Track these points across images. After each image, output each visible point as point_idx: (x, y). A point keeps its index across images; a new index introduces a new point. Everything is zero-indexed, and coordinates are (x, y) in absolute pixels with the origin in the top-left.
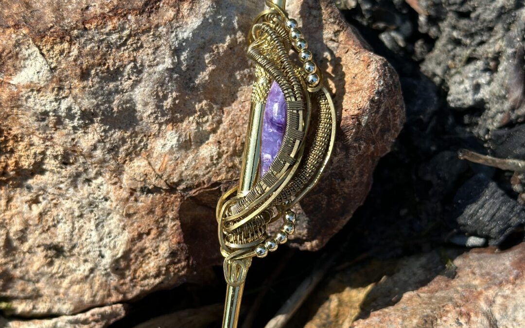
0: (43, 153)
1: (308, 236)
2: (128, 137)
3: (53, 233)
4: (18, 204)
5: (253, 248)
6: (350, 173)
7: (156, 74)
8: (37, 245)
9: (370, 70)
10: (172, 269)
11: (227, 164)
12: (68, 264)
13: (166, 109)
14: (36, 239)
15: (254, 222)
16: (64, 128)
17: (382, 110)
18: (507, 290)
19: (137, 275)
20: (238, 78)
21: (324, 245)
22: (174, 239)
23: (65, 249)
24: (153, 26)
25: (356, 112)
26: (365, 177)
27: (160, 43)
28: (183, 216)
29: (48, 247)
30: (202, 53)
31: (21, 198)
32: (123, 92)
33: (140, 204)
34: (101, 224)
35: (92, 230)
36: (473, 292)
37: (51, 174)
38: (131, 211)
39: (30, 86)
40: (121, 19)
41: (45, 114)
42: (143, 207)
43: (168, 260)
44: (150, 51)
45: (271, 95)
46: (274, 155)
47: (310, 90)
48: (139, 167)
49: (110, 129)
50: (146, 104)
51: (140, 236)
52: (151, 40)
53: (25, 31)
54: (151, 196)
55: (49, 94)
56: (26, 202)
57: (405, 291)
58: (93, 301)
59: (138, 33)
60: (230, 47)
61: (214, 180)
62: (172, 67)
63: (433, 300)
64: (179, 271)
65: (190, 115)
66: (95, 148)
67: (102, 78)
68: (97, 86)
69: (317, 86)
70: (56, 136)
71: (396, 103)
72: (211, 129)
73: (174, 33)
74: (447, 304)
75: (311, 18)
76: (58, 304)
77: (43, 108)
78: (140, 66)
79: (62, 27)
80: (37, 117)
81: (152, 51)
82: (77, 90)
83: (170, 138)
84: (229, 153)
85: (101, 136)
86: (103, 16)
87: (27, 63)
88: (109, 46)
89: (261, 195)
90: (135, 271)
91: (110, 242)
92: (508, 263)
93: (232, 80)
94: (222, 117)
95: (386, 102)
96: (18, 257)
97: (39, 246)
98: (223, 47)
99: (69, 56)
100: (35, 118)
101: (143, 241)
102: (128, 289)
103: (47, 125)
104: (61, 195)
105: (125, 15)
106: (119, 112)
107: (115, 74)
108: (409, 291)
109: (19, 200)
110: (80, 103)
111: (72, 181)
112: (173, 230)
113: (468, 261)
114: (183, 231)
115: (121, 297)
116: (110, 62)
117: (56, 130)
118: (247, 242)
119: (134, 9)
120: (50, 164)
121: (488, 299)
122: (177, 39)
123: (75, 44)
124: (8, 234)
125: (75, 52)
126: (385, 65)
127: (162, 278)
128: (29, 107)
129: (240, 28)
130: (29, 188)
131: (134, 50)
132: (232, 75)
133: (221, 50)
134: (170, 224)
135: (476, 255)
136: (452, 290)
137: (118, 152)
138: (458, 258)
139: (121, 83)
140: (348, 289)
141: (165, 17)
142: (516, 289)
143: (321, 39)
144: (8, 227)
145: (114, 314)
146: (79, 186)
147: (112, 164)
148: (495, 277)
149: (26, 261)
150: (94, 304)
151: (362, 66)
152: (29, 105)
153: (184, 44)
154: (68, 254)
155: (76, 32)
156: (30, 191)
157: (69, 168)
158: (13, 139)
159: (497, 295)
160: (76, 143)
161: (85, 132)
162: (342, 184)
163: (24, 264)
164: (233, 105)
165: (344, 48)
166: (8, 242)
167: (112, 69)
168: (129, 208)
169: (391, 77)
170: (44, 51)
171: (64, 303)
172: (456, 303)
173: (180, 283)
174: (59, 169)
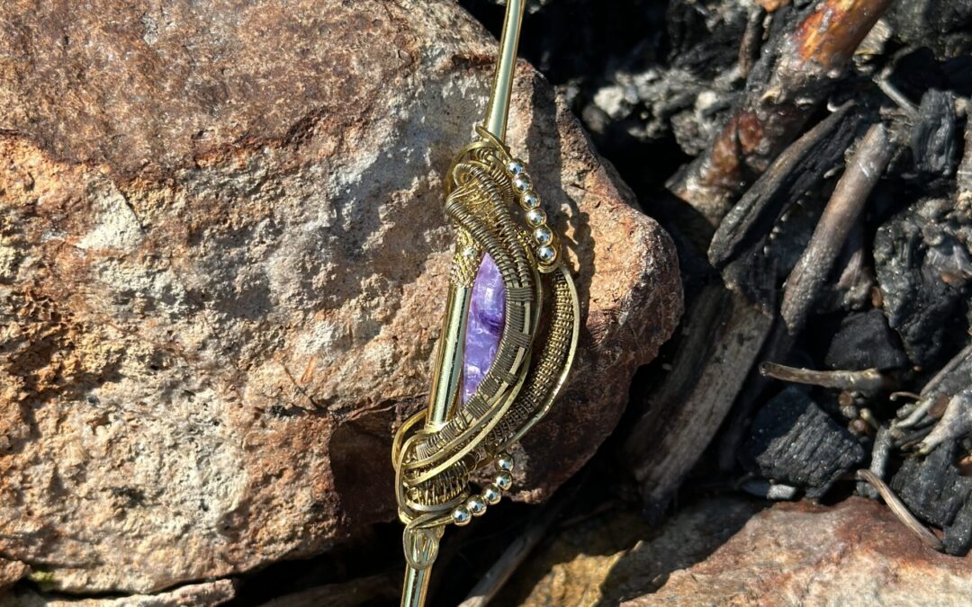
0: (122, 352)
1: (527, 483)
2: (256, 329)
3: (127, 471)
4: (76, 425)
5: (449, 512)
6: (597, 391)
7: (303, 236)
8: (101, 488)
9: (634, 240)
10: (313, 529)
11: (406, 373)
12: (148, 518)
13: (317, 288)
14: (100, 479)
15: (452, 472)
16: (157, 316)
17: (649, 302)
18: (828, 574)
19: (258, 537)
20: (428, 240)
21: (551, 495)
22: (320, 485)
23: (146, 494)
24: (302, 165)
25: (611, 305)
26: (618, 397)
27: (312, 189)
28: (334, 449)
29: (119, 492)
30: (375, 204)
31: (80, 415)
32: (251, 263)
33: (269, 432)
34: (205, 460)
35: (190, 469)
36: (777, 575)
37: (131, 382)
38: (255, 442)
39: (108, 253)
40: (254, 154)
41: (130, 294)
42: (273, 436)
43: (308, 516)
44: (296, 201)
45: (482, 276)
46: (485, 369)
47: (541, 269)
48: (270, 375)
49: (228, 318)
50: (285, 281)
51: (267, 479)
52: (297, 184)
53: (104, 169)
54: (287, 419)
55: (136, 265)
56: (88, 423)
57: (673, 568)
58: (186, 575)
59: (278, 175)
60: (418, 195)
61: (385, 396)
62: (328, 225)
63: (716, 587)
64: (324, 533)
65: (351, 296)
66: (204, 346)
67: (219, 242)
68: (212, 253)
69: (552, 264)
70: (142, 326)
71: (672, 289)
72: (383, 319)
73: (334, 175)
74: (737, 595)
75: (544, 150)
76: (128, 577)
77: (126, 285)
78: (279, 223)
79: (162, 164)
80: (116, 298)
81: (299, 201)
82: (181, 260)
83: (321, 332)
84: (409, 355)
85: (214, 329)
86: (226, 148)
87: (104, 217)
88: (233, 194)
89: (463, 431)
90: (256, 531)
91: (219, 487)
92: (830, 530)
93: (418, 243)
94: (400, 299)
95: (656, 289)
96: (70, 505)
97: (104, 490)
98: (407, 195)
99: (171, 209)
100: (112, 299)
101: (271, 487)
102: (243, 558)
103: (130, 311)
104: (144, 414)
105: (260, 147)
106: (244, 292)
107: (241, 236)
108: (679, 568)
109: (76, 420)
110: (184, 280)
111: (163, 394)
112: (317, 471)
113: (769, 522)
114: (333, 473)
115: (230, 569)
116: (234, 217)
117: (143, 318)
118: (440, 501)
119: (274, 139)
120: (131, 368)
121: (798, 586)
122: (338, 184)
123: (180, 190)
124: (56, 470)
125: (180, 202)
126: (656, 232)
127: (297, 542)
128: (104, 283)
129: (434, 165)
130: (94, 401)
131: (271, 199)
132: (418, 236)
133: (404, 200)
134: (314, 462)
135: (782, 514)
136: (745, 570)
137: (239, 351)
138: (754, 517)
139: (249, 249)
140: (580, 556)
141: (321, 151)
142: (841, 572)
143: (557, 184)
144: (57, 460)
145: (217, 595)
146: (174, 402)
147: (229, 371)
148: (810, 551)
149: (82, 511)
150: (187, 579)
151: (621, 232)
152: (104, 279)
153: (348, 191)
154: (150, 502)
155: (183, 172)
156: (94, 406)
157: (160, 374)
158: (74, 329)
159: (812, 580)
160: (174, 338)
161: (189, 323)
162: (582, 408)
163: (77, 515)
164: (418, 280)
165: (593, 199)
166: (56, 481)
167: (236, 229)
168: (252, 436)
169: (666, 250)
170: (133, 201)
171: (139, 577)
172: (751, 592)
173: (325, 550)
174: (144, 376)
